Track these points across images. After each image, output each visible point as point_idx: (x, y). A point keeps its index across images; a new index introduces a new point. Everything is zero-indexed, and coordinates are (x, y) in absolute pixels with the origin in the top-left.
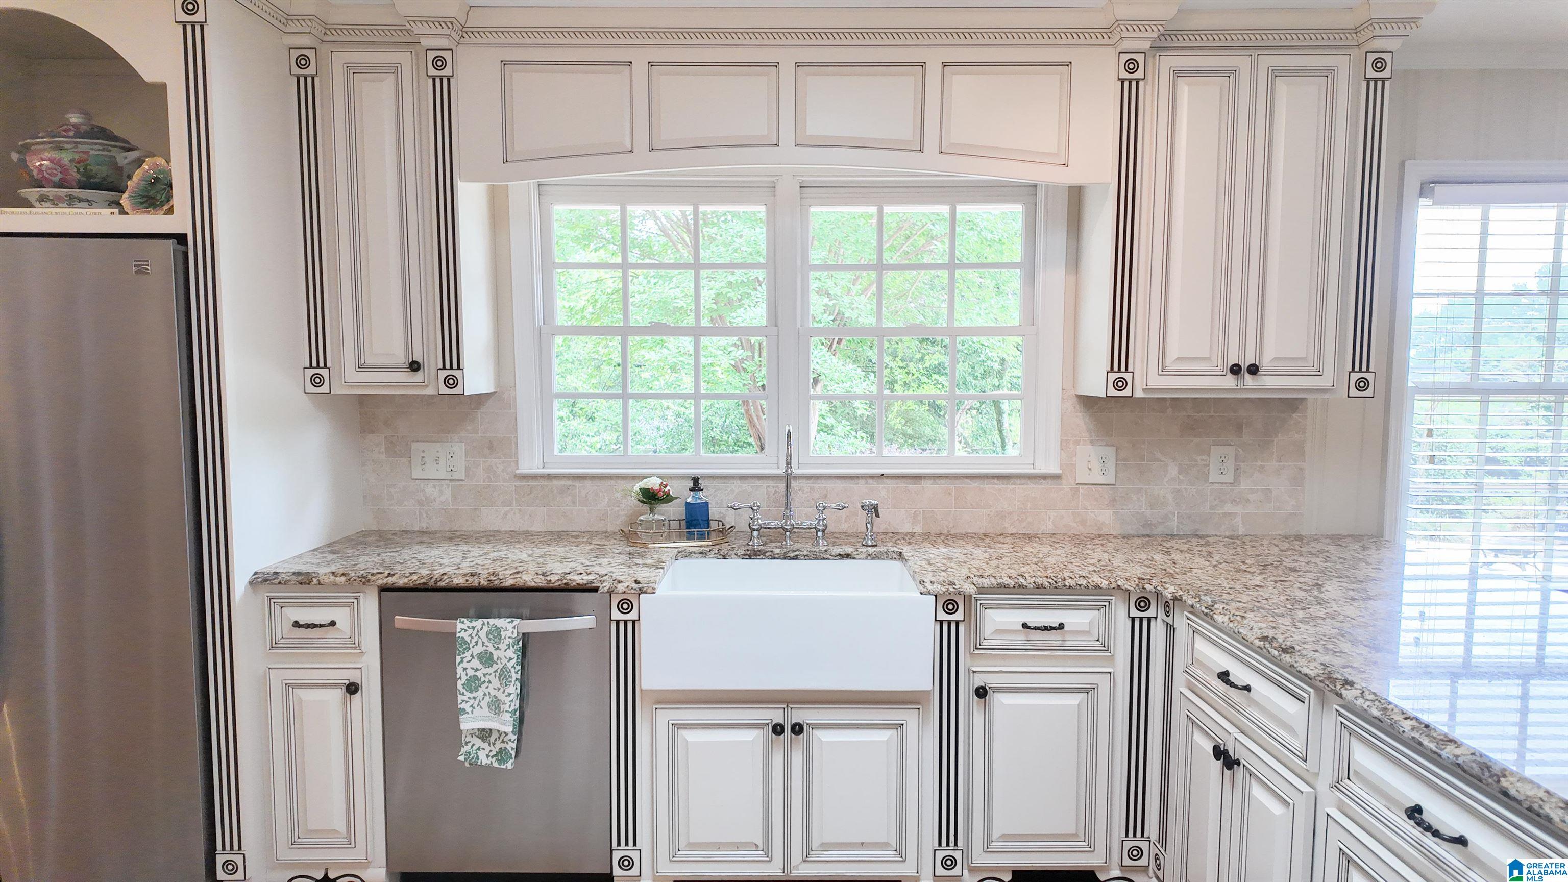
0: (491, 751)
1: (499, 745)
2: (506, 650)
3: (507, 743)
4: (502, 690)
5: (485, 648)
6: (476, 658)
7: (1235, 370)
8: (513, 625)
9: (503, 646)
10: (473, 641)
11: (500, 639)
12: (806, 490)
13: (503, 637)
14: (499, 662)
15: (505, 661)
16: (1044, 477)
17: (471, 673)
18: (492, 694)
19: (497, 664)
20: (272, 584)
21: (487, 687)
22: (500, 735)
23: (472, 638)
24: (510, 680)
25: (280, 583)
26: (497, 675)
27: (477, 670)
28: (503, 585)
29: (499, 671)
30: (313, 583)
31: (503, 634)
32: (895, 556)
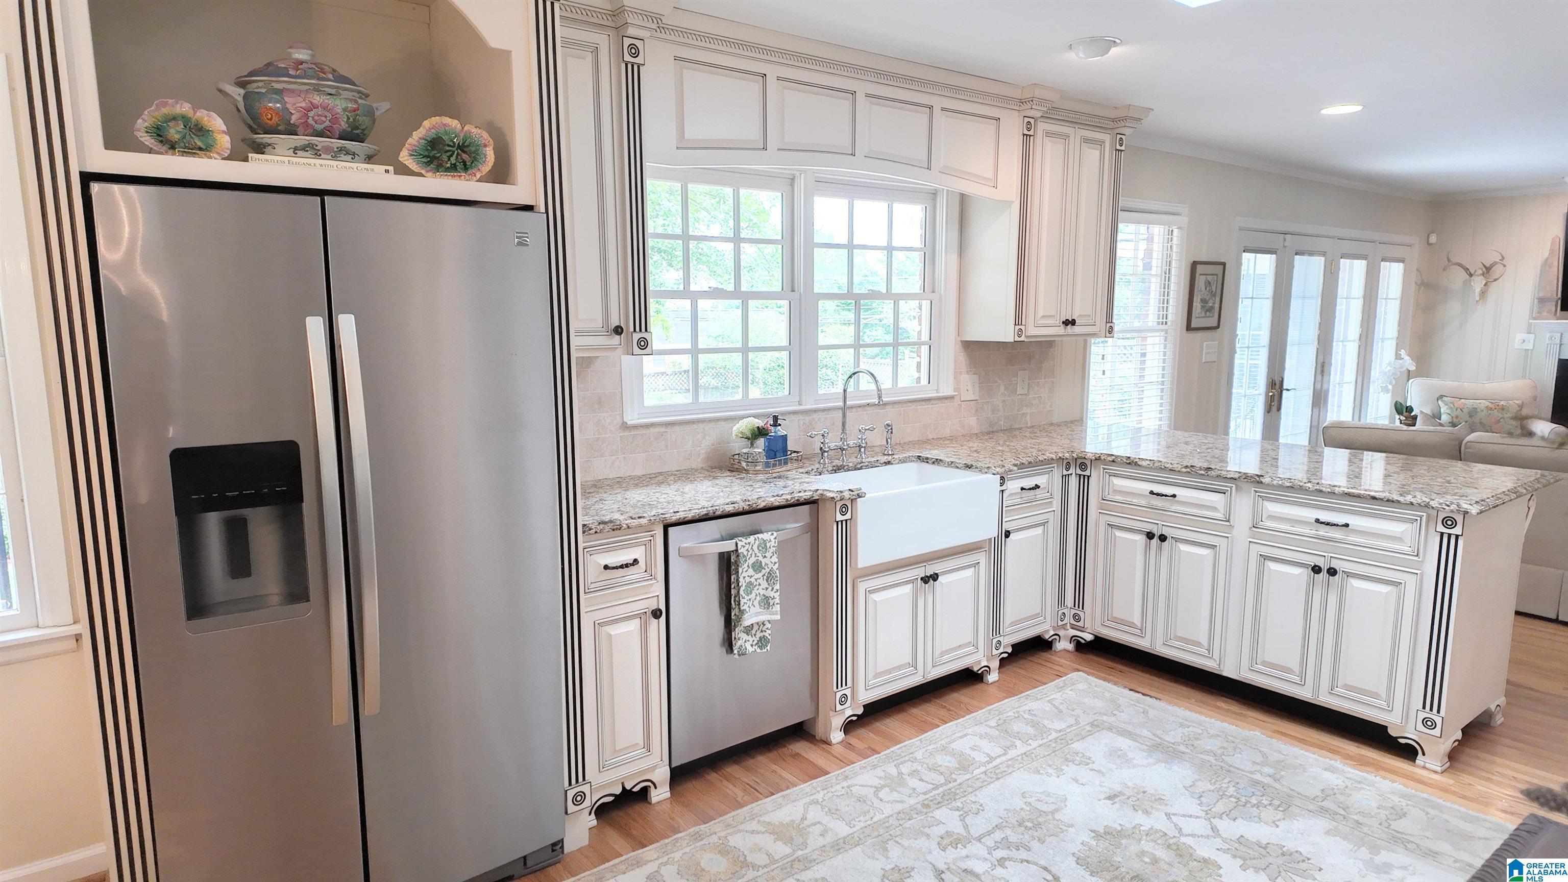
0: (753, 641)
1: (759, 635)
2: (771, 557)
3: (765, 631)
4: (770, 588)
5: (757, 558)
6: (750, 567)
7: (1067, 323)
8: (774, 537)
9: (768, 555)
10: (749, 554)
11: (766, 550)
12: (822, 420)
13: (768, 547)
14: (766, 567)
15: (771, 566)
16: (946, 398)
17: (748, 579)
18: (761, 594)
19: (765, 569)
20: (590, 534)
21: (758, 589)
22: (759, 627)
23: (749, 551)
24: (776, 579)
25: (596, 532)
26: (765, 577)
27: (751, 577)
28: (758, 507)
29: (766, 574)
30: (623, 528)
31: (768, 545)
32: (913, 459)
